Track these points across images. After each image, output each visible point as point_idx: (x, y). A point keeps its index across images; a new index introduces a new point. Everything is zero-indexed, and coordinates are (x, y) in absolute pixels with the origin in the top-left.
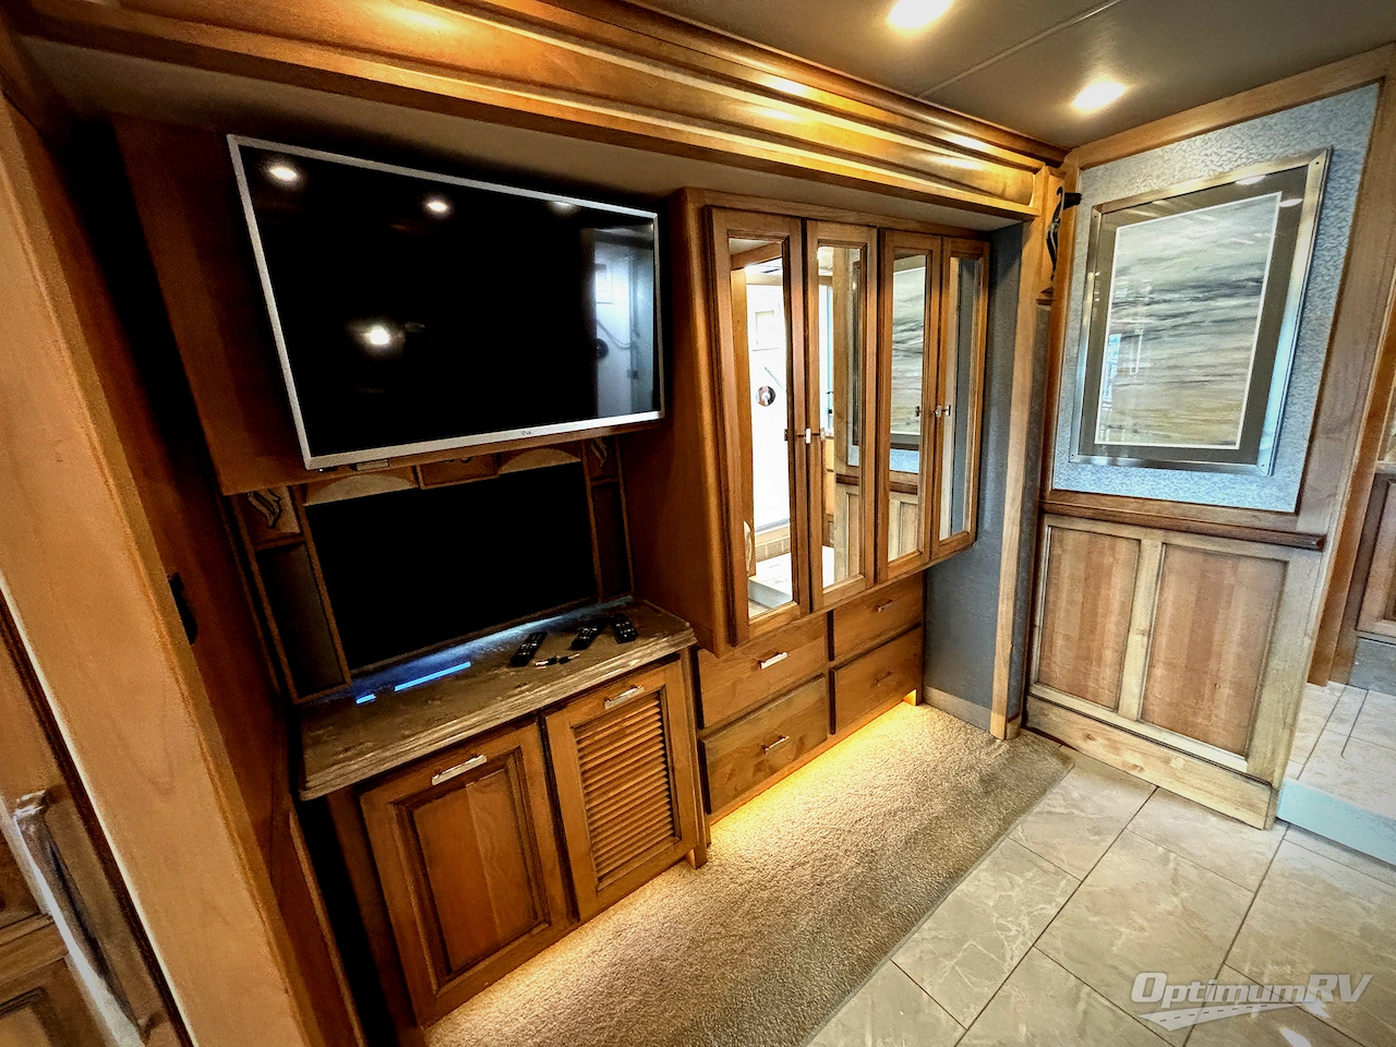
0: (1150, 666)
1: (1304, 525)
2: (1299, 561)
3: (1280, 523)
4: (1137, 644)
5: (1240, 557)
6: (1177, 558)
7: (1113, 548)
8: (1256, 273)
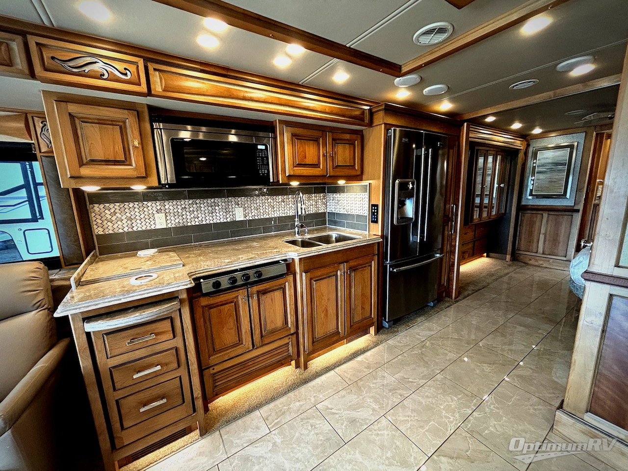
0: (545, 241)
1: (575, 208)
2: (575, 214)
3: (572, 208)
4: (542, 237)
5: (564, 215)
6: (551, 217)
7: (536, 216)
8: (565, 162)
